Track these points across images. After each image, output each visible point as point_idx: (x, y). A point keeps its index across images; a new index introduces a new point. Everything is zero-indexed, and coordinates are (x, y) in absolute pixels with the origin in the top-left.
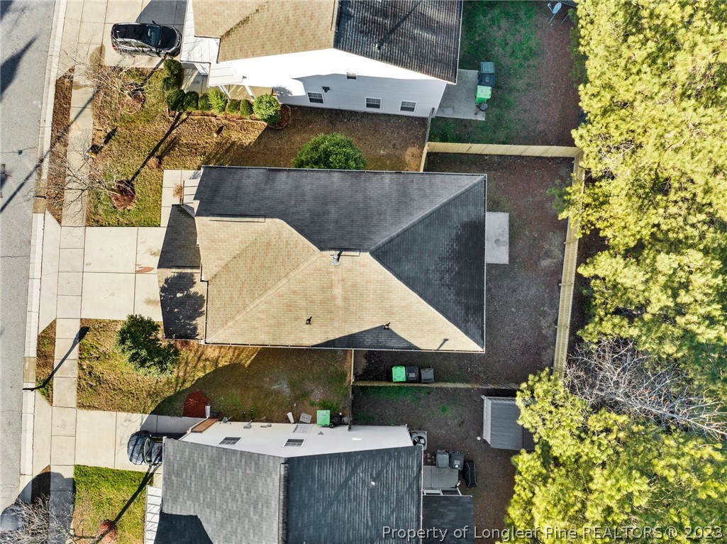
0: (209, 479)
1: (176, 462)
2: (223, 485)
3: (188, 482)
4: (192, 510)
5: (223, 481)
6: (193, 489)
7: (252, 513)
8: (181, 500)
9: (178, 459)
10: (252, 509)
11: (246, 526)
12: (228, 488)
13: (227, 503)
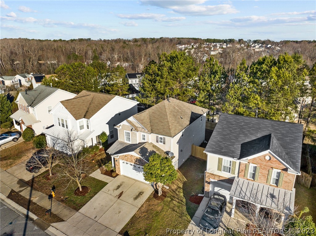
0: (226, 137)
1: (216, 148)
2: (229, 132)
3: (225, 145)
4: (239, 145)
5: (227, 132)
6: (229, 144)
7: (241, 124)
8: (234, 149)
9: (215, 147)
10: (239, 124)
11: (246, 127)
12: (231, 131)
13: (236, 132)
